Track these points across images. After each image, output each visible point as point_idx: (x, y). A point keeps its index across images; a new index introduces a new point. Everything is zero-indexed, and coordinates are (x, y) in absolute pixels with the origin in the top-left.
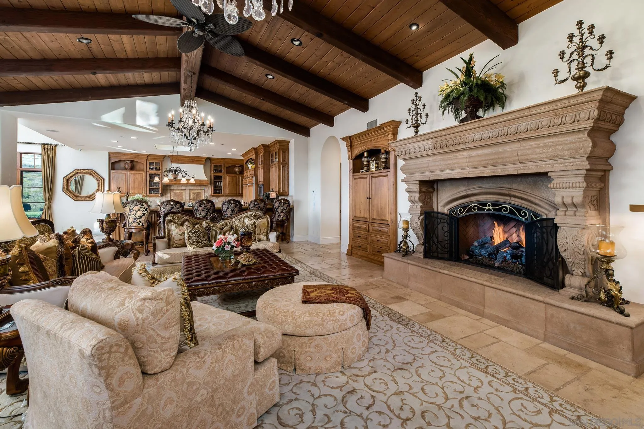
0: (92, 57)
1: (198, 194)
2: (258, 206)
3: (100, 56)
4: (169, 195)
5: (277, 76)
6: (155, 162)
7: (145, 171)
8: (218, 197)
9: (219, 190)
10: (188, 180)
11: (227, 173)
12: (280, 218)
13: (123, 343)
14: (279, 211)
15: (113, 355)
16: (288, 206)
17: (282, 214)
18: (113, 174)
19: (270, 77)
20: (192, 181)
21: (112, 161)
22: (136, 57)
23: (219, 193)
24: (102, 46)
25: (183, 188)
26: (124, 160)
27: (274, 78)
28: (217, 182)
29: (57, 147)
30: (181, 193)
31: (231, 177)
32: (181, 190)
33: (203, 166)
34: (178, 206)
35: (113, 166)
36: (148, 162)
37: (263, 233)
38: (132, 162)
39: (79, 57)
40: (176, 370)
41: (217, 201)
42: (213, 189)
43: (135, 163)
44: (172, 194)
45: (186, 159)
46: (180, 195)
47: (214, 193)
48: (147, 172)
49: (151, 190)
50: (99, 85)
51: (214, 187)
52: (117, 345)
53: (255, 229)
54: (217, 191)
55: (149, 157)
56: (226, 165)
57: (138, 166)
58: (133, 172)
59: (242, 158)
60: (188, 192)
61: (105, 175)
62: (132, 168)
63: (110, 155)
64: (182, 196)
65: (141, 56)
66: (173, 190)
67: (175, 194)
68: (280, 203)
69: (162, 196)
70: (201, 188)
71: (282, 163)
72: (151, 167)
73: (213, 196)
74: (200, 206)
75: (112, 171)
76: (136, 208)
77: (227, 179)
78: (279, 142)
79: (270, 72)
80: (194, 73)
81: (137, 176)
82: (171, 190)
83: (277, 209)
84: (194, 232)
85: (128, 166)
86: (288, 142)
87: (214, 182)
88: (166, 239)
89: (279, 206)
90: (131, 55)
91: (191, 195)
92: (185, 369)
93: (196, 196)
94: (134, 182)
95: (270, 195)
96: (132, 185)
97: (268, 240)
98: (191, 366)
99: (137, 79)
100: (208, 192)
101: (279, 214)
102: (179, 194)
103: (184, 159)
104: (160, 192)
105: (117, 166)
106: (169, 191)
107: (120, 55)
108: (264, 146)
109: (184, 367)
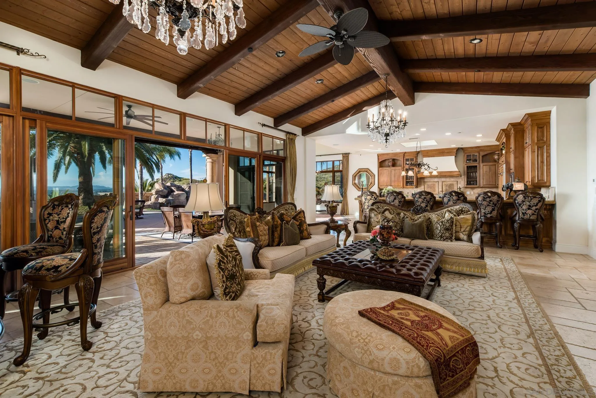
0: (330, 90)
1: (451, 185)
2: (488, 200)
3: (335, 88)
4: (423, 187)
5: (483, 37)
6: (410, 158)
7: (403, 166)
8: (473, 188)
9: (473, 181)
10: (431, 173)
11: (482, 162)
12: (526, 217)
13: (147, 274)
14: (524, 207)
15: (141, 279)
16: (540, 201)
17: (530, 212)
18: (381, 171)
19: (476, 42)
20: (435, 173)
21: (380, 161)
22: (355, 78)
23: (473, 184)
24: (331, 80)
25: (436, 180)
26: (388, 159)
27: (481, 40)
28: (471, 172)
29: (350, 155)
30: (434, 185)
31: (488, 167)
32: (434, 182)
33: (454, 157)
34: (400, 197)
35: (381, 164)
36: (405, 158)
37: (464, 231)
38: (394, 160)
39: (323, 93)
40: (182, 308)
41: (472, 193)
42: (466, 180)
43: (396, 161)
44: (426, 186)
45: (436, 152)
46: (433, 187)
47: (467, 185)
48: (404, 167)
49: (407, 182)
50: (347, 107)
51: (468, 178)
52: (144, 274)
53: (452, 226)
54: (471, 182)
55: (405, 155)
56: (482, 154)
57: (398, 163)
58: (394, 168)
59: (498, 143)
60: (440, 184)
61: (375, 172)
62: (394, 165)
63: (378, 156)
64: (434, 188)
65: (358, 76)
66: (427, 182)
67: (429, 186)
68: (524, 197)
69: (417, 187)
70: (454, 180)
71: (537, 143)
72: (407, 163)
73: (466, 188)
74: (420, 198)
75: (380, 169)
76: (369, 197)
77: (483, 170)
78: (530, 116)
79: (472, 37)
80: (388, 74)
81: (396, 171)
82: (424, 182)
83: (520, 205)
84: (387, 221)
85: (390, 164)
86: (548, 113)
87: (467, 172)
88: (366, 225)
89: (523, 201)
90: (351, 79)
91: (444, 187)
92: (187, 310)
93: (449, 187)
94: (395, 176)
95: (514, 186)
96: (393, 179)
97: (470, 240)
98: (191, 309)
99: (367, 94)
100: (460, 184)
101: (524, 212)
102: (432, 185)
103: (435, 152)
104: (415, 184)
105: (384, 164)
106: (423, 183)
107: (345, 82)
108: (513, 125)
109: (187, 308)
